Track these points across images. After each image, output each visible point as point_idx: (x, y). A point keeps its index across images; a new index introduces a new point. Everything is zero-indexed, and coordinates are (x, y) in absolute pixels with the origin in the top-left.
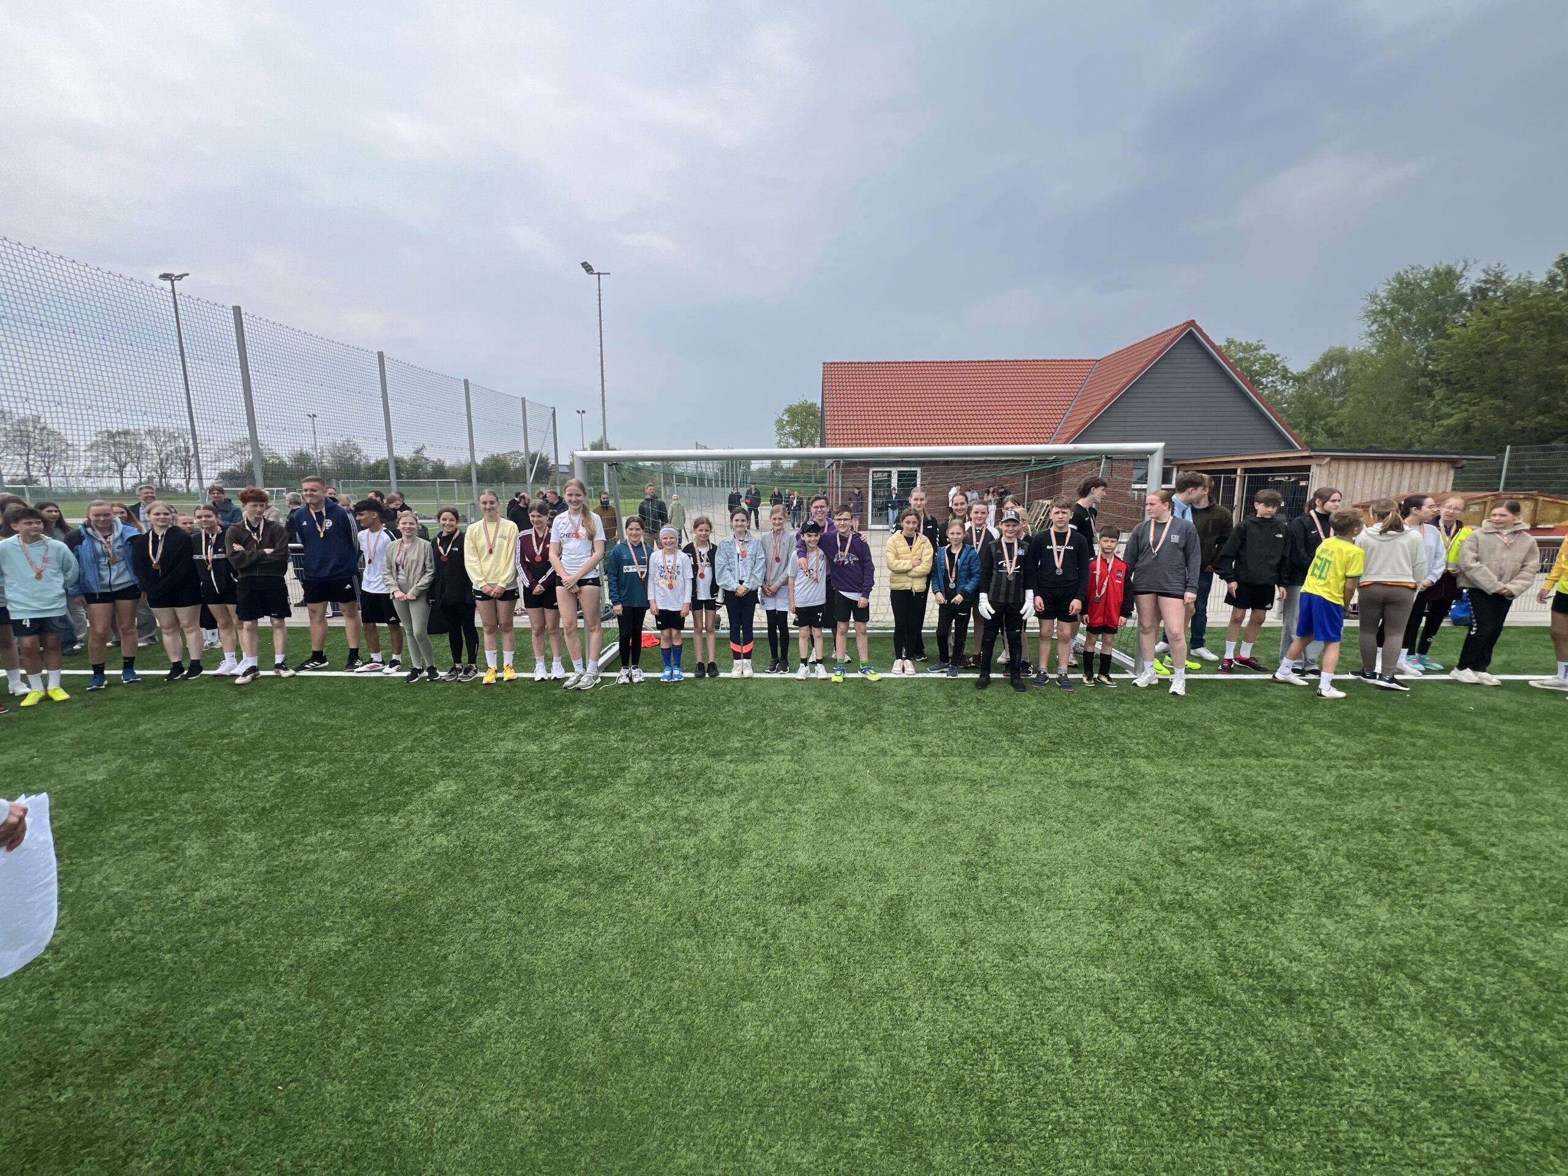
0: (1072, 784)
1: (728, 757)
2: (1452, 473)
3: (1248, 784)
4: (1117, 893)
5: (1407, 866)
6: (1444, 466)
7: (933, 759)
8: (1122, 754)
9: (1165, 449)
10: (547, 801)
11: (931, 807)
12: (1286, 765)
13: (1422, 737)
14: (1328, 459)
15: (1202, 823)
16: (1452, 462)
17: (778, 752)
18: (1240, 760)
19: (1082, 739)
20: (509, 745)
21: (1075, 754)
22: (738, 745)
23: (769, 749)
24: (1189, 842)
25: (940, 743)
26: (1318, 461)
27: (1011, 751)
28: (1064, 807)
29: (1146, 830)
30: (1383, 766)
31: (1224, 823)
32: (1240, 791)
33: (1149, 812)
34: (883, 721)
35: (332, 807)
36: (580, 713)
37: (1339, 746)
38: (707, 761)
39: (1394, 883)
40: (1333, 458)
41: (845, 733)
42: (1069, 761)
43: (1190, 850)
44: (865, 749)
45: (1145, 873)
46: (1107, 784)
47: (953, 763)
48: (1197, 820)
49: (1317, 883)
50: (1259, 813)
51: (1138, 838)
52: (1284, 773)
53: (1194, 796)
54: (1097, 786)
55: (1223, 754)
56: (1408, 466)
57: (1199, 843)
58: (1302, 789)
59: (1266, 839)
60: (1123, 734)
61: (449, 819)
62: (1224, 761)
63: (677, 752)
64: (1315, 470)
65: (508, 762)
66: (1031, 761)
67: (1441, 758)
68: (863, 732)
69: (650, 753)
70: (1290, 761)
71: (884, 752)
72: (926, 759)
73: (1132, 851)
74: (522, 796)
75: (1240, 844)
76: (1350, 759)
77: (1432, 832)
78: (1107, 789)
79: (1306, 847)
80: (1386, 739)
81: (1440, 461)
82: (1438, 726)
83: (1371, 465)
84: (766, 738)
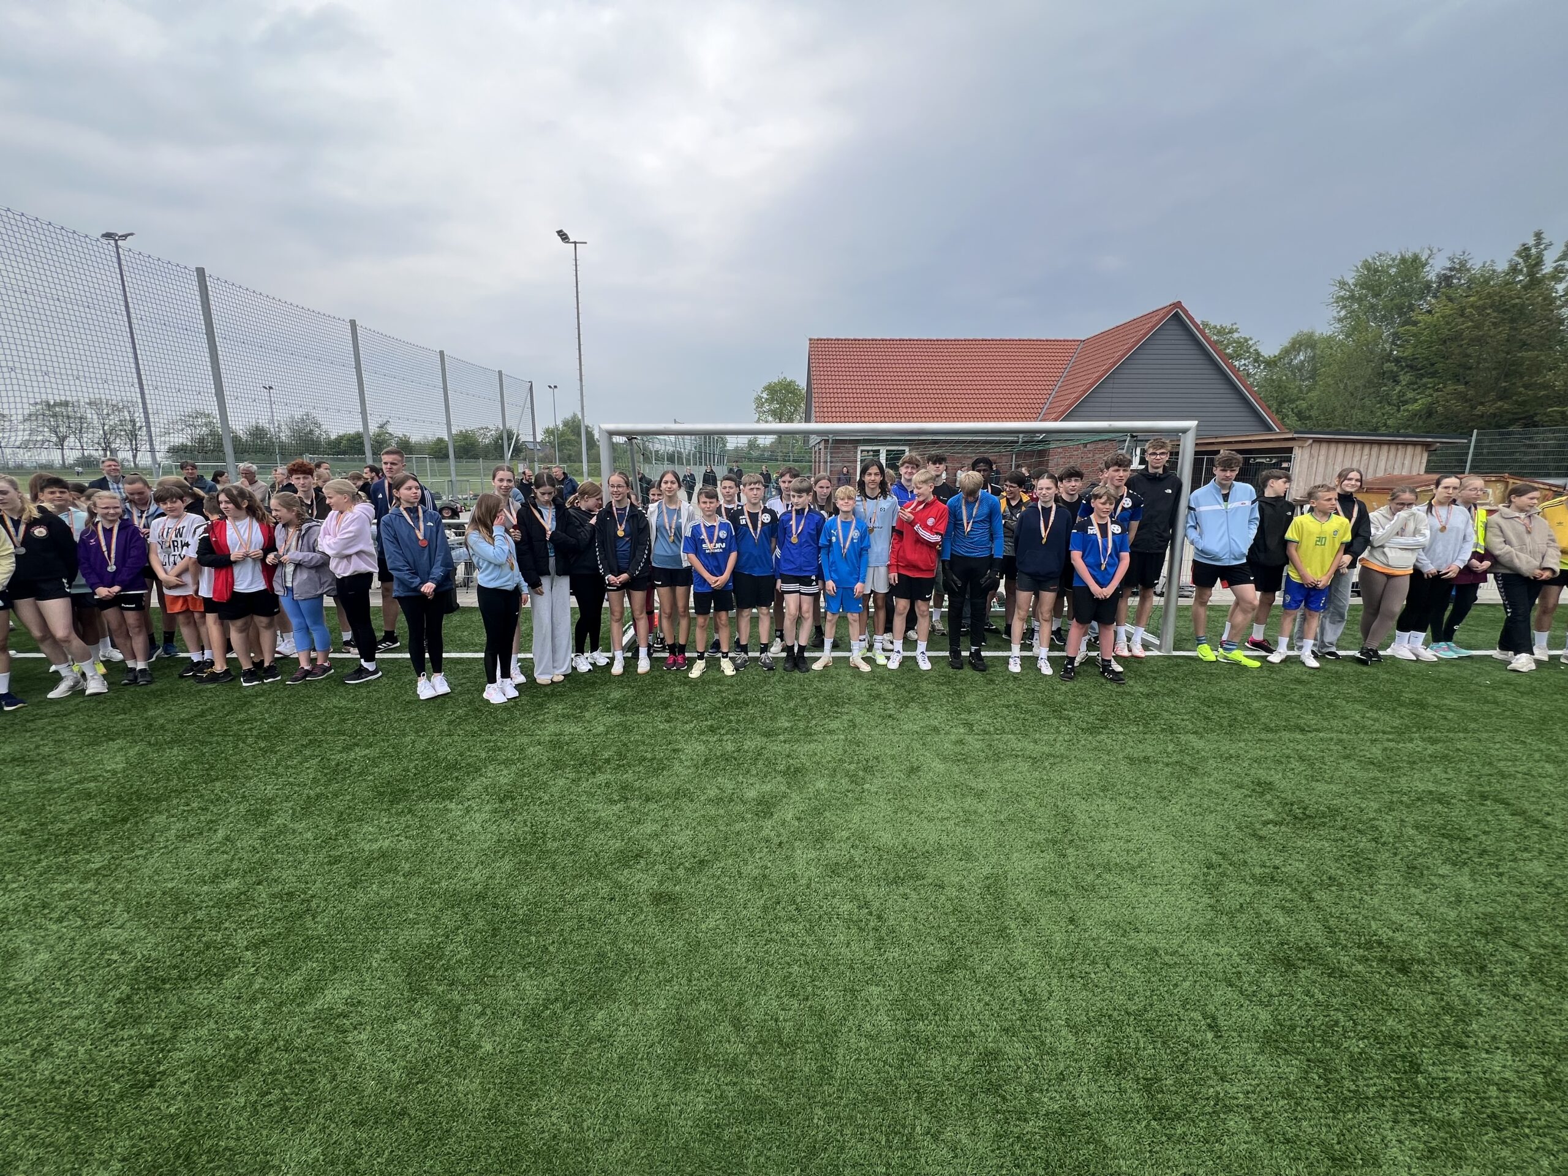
0: (1131, 760)
1: (781, 737)
2: (1425, 456)
3: (1302, 759)
4: (1208, 868)
5: (1475, 836)
6: (1419, 449)
7: (987, 737)
8: (1170, 729)
9: (1198, 426)
10: (608, 785)
11: (999, 785)
12: (1332, 739)
13: (1451, 710)
14: (1310, 441)
15: (1268, 797)
16: (1426, 446)
17: (831, 732)
18: (1286, 735)
19: (1127, 715)
20: (552, 728)
21: (1125, 731)
22: (787, 724)
23: (819, 729)
24: (1262, 816)
25: (990, 721)
26: (1300, 443)
27: (1062, 728)
28: (1130, 783)
29: (1217, 804)
30: (1423, 740)
31: (1290, 797)
32: (1294, 764)
33: (1216, 787)
34: (926, 699)
35: (381, 794)
36: (616, 695)
37: (1376, 720)
38: (759, 741)
39: (1467, 853)
40: (1316, 440)
41: (891, 712)
42: (1121, 737)
43: (1266, 823)
44: (916, 728)
45: (1228, 847)
46: (1166, 760)
47: (1008, 741)
48: (1262, 794)
49: (1395, 854)
50: (1320, 787)
51: (1211, 812)
52: (1332, 747)
53: (1253, 771)
54: (1156, 762)
55: (1267, 729)
56: (1385, 448)
57: (1271, 817)
58: (1353, 763)
59: (1334, 812)
60: (1166, 711)
61: (509, 804)
62: (1270, 736)
63: (727, 733)
64: (1297, 452)
65: (555, 744)
66: (1085, 739)
67: (1474, 731)
68: (909, 711)
69: (700, 735)
70: (1334, 735)
71: (936, 730)
72: (980, 737)
73: (1209, 825)
74: (579, 779)
75: (1310, 817)
76: (1390, 733)
77: (1488, 803)
78: (1167, 765)
79: (1374, 819)
80: (1419, 713)
81: (1414, 444)
82: (1463, 700)
83: (1350, 447)
84: (813, 718)
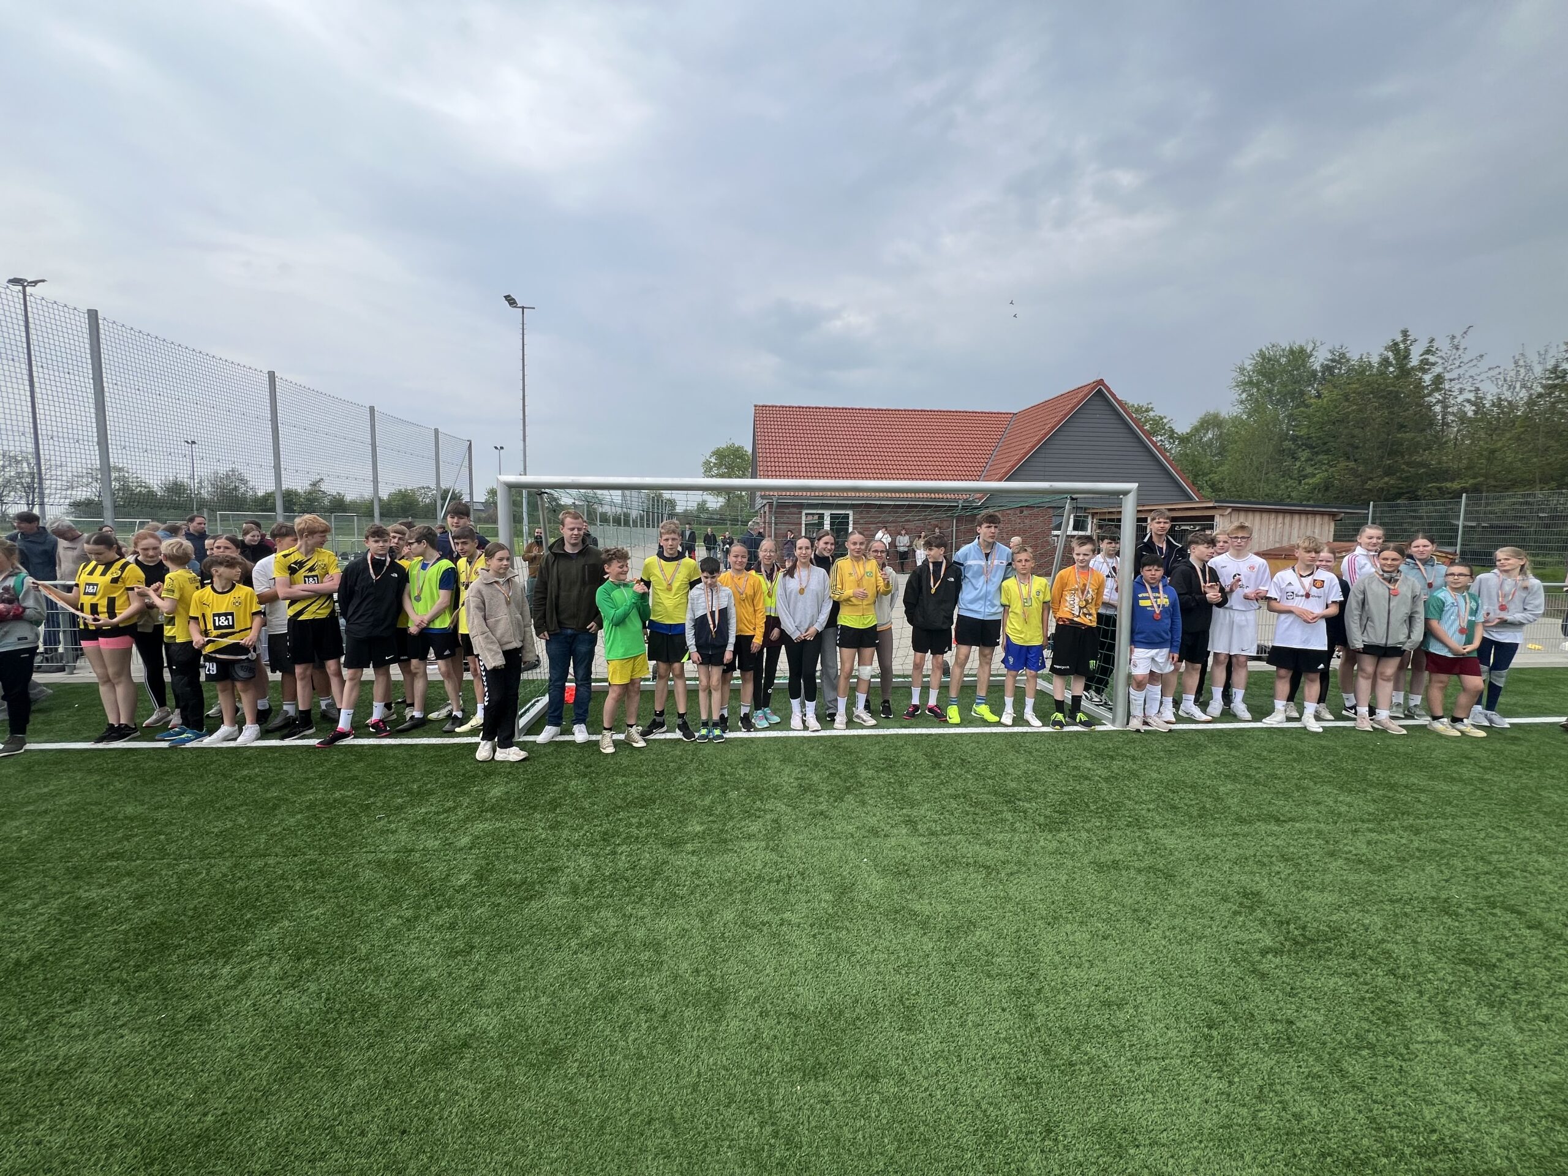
0: (1100, 867)
1: (689, 847)
2: (1332, 525)
3: (1285, 858)
4: (1210, 1027)
5: (1499, 960)
6: (1326, 518)
7: (934, 839)
8: (1137, 823)
9: (1139, 489)
10: (452, 927)
11: (948, 908)
12: (1310, 830)
14: (1229, 510)
15: (1259, 913)
16: (1333, 515)
26: (1220, 512)
27: (1018, 824)
28: (1101, 899)
29: (1204, 926)
30: (1405, 829)
31: (1285, 915)
32: (1280, 866)
33: (1198, 901)
34: (864, 790)
36: (497, 792)
37: (1350, 805)
38: (663, 852)
39: (1499, 987)
40: (1235, 509)
41: (823, 807)
42: (1084, 835)
43: (1264, 952)
44: (851, 829)
45: (1226, 991)
46: (1137, 864)
47: (958, 843)
48: (1252, 909)
49: (1421, 993)
50: (1314, 897)
51: (1200, 939)
52: (1313, 842)
53: (1235, 878)
54: (1128, 868)
55: (1241, 820)
56: (1296, 517)
57: (1269, 942)
58: (1340, 862)
59: (1337, 933)
60: (1129, 799)
62: (1246, 828)
64: (1218, 519)
65: (401, 867)
67: (1454, 817)
68: (844, 805)
69: (588, 846)
70: (1312, 825)
71: (874, 832)
72: (925, 840)
73: (1199, 956)
74: (416, 918)
75: (1312, 941)
76: (1369, 821)
81: (1322, 514)
83: (1265, 516)
